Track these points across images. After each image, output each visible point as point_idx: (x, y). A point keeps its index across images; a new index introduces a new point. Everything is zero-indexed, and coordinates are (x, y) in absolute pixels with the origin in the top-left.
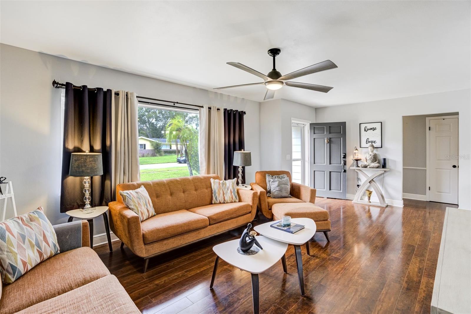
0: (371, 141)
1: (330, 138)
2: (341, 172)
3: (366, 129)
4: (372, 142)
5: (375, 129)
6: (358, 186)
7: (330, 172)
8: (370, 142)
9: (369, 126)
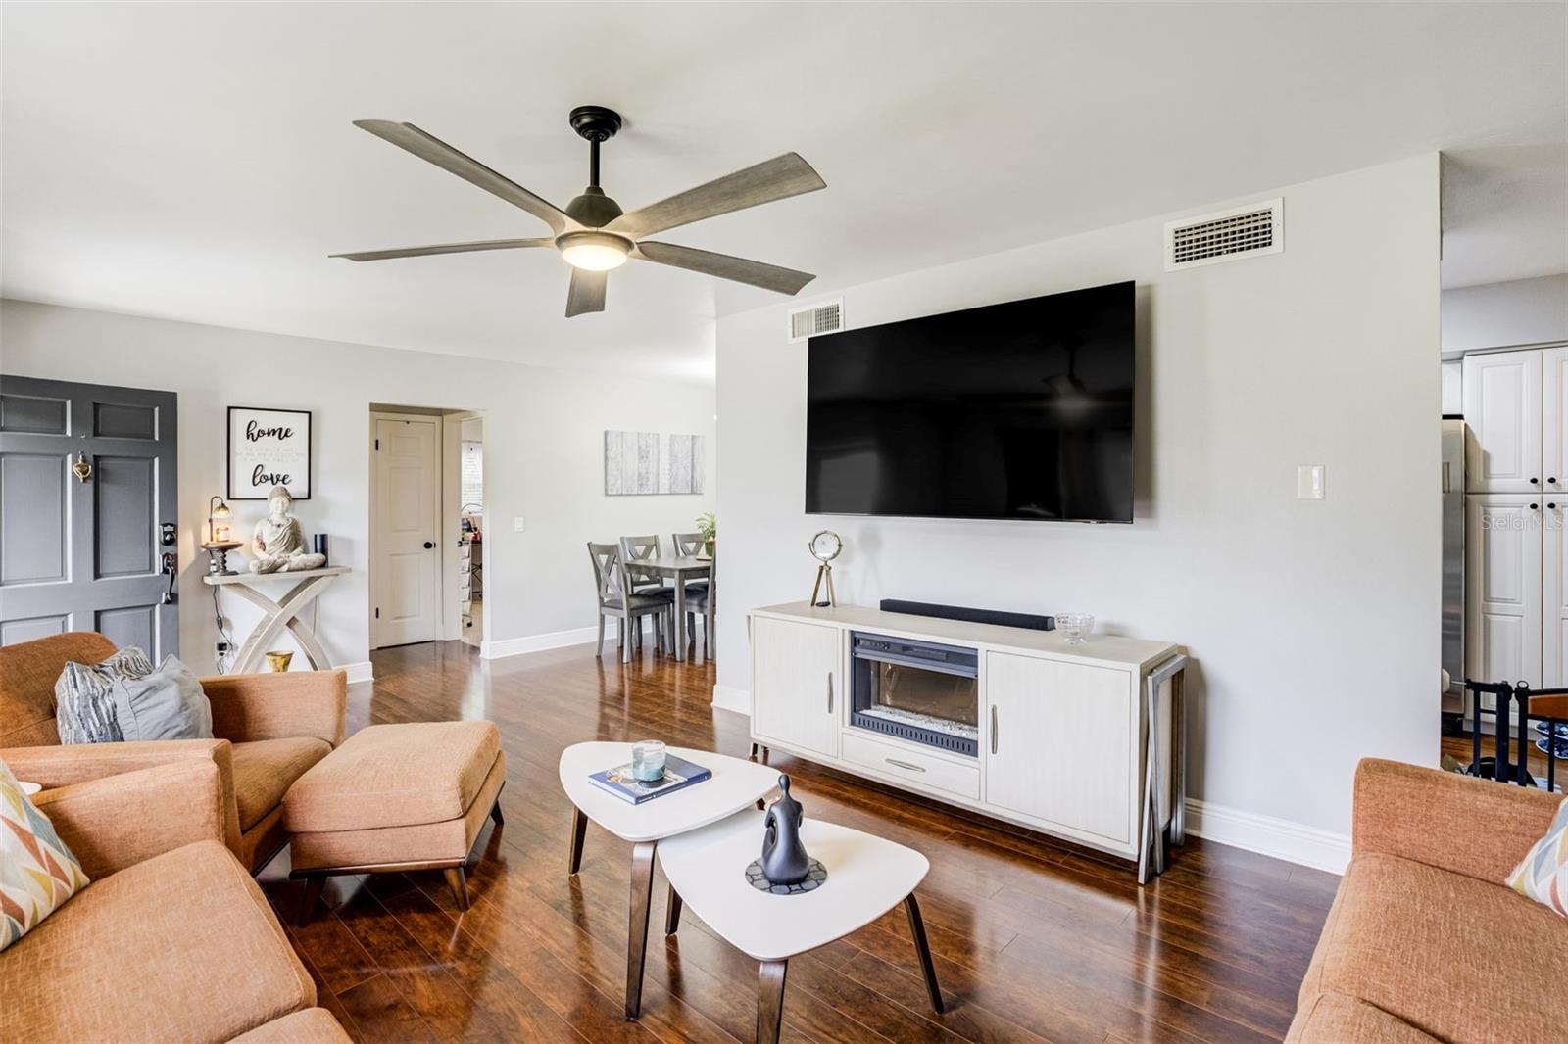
0: (272, 475)
1: (96, 458)
2: (154, 606)
3: (255, 432)
4: (275, 480)
5: (286, 435)
6: (221, 647)
7: (98, 614)
8: (267, 480)
9: (266, 421)
